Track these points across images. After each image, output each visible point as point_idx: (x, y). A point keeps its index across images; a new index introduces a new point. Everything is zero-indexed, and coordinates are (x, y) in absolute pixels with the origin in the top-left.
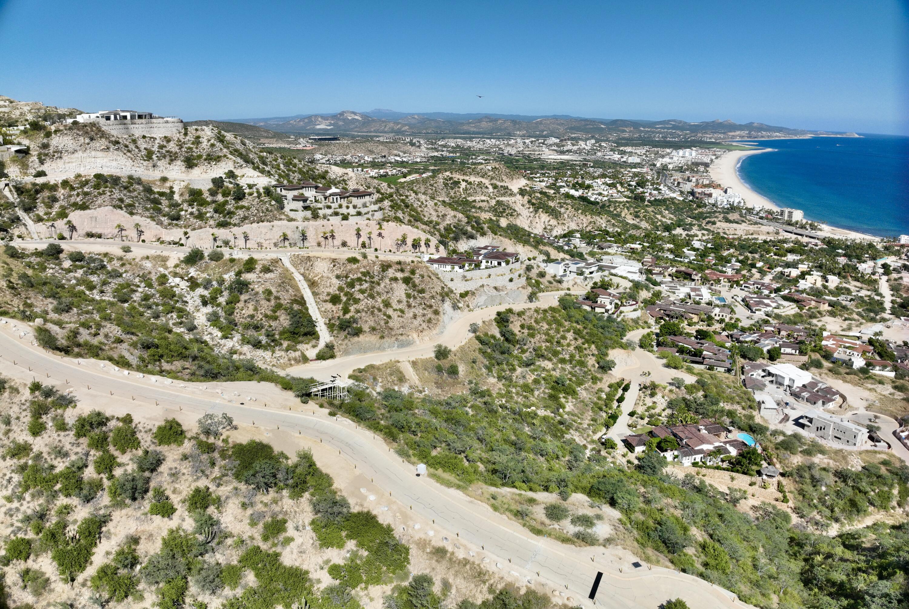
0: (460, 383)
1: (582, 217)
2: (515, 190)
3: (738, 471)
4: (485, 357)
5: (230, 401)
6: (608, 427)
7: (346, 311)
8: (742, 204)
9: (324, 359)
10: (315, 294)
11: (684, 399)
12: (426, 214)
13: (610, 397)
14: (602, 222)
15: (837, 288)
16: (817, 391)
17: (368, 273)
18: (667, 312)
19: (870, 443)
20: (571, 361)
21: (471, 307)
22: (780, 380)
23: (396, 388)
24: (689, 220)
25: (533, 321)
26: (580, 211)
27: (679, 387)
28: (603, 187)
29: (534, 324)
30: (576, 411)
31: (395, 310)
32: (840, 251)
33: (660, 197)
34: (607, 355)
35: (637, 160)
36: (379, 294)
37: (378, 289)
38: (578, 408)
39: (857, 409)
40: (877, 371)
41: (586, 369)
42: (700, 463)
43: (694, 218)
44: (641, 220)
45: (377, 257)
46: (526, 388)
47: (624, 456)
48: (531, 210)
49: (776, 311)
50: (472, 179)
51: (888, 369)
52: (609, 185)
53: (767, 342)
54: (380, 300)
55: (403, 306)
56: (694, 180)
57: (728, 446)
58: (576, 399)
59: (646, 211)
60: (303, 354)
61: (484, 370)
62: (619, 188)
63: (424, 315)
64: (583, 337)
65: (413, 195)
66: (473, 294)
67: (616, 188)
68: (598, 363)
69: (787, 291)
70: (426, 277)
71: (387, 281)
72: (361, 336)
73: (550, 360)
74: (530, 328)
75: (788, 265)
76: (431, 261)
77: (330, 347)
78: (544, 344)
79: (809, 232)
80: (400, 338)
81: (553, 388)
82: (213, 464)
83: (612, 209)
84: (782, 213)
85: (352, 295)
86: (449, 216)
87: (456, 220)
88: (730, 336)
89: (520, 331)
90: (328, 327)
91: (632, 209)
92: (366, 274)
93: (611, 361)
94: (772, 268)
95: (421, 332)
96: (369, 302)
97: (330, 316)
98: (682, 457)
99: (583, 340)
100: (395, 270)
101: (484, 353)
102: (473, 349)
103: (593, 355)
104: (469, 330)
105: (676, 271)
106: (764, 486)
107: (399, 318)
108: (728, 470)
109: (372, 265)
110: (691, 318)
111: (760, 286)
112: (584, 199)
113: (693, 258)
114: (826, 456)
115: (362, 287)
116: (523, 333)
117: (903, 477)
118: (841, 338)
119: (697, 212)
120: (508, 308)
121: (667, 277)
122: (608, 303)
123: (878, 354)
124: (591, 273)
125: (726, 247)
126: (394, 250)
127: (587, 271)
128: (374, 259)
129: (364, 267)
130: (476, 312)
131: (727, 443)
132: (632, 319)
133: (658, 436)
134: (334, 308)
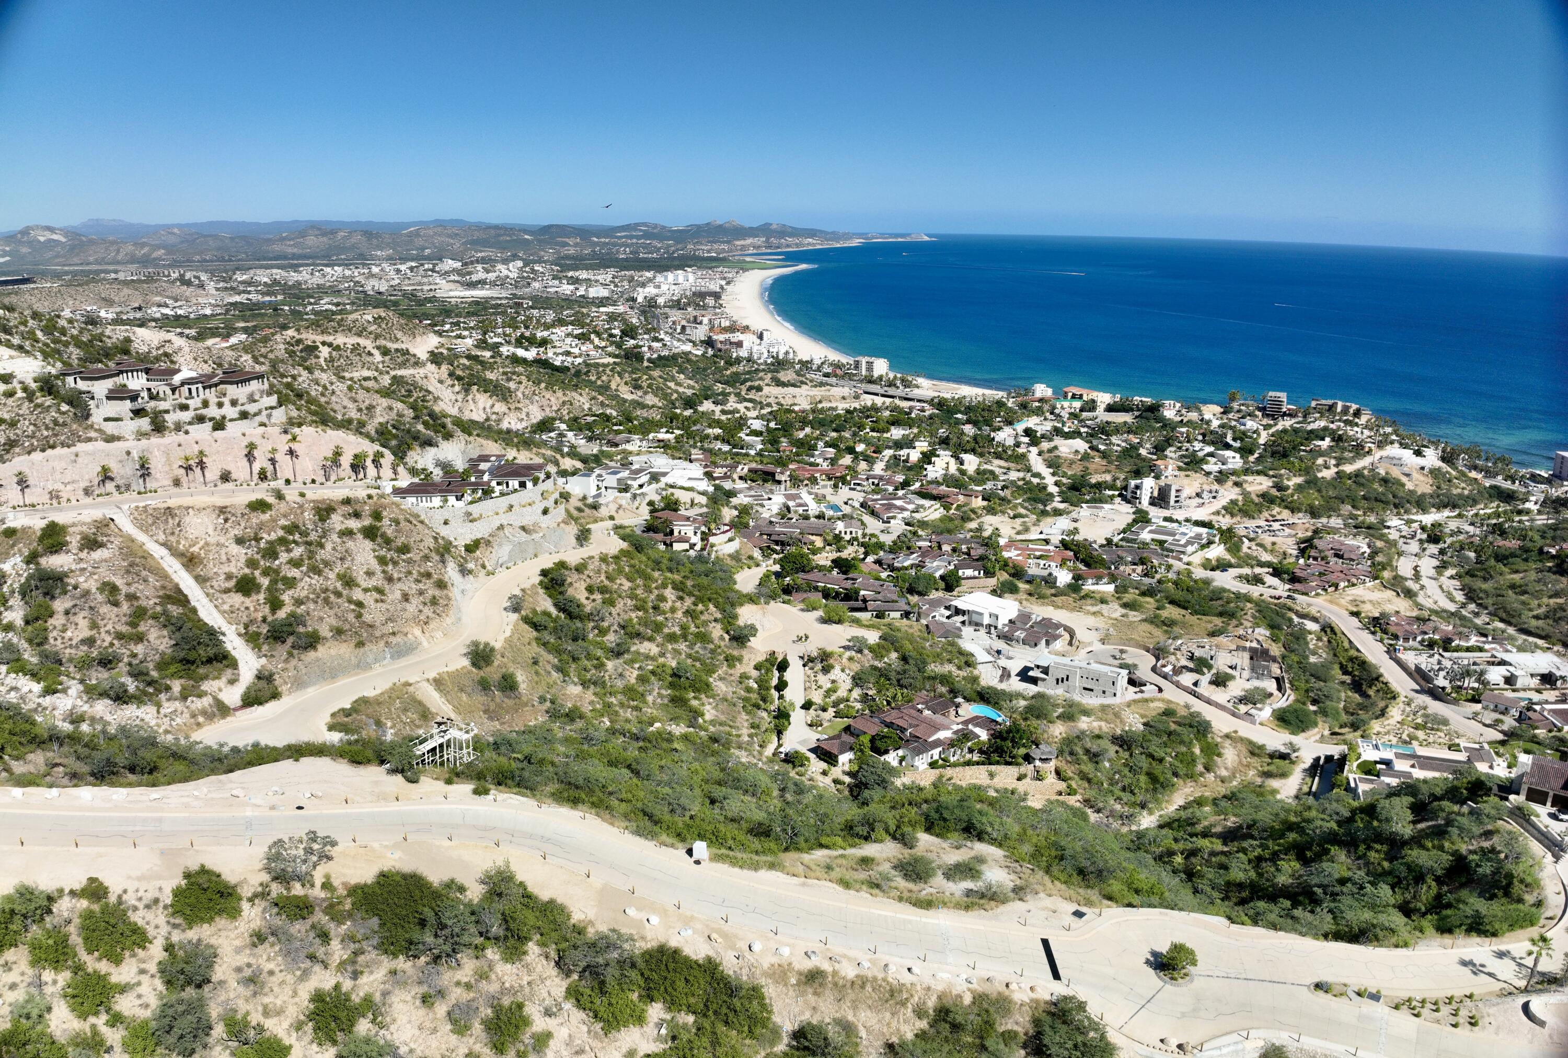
0: (526, 705)
1: (548, 395)
2: (423, 356)
3: (998, 763)
4: (549, 652)
5: (273, 808)
6: (779, 733)
7: (275, 605)
8: (791, 356)
9: (260, 704)
10: (201, 580)
11: (875, 668)
12: (336, 407)
13: (763, 684)
14: (583, 400)
15: (978, 472)
16: (1032, 627)
17: (296, 527)
18: (774, 537)
19: (1132, 689)
20: (685, 637)
21: (489, 568)
22: (975, 618)
24: (719, 387)
25: (603, 577)
26: (543, 385)
27: (860, 651)
28: (569, 340)
29: (606, 583)
30: (723, 718)
31: (366, 590)
32: (959, 416)
33: (665, 353)
34: (735, 617)
35: (604, 293)
36: (327, 564)
37: (322, 554)
38: (723, 713)
39: (1090, 644)
40: (1089, 586)
41: (712, 646)
42: (941, 762)
43: (726, 383)
44: (646, 393)
45: (302, 495)
46: (629, 691)
47: (824, 773)
48: (457, 388)
49: (917, 516)
50: (340, 339)
51: (1105, 580)
52: (578, 337)
53: (935, 564)
54: (332, 575)
55: (378, 581)
56: (705, 320)
57: (970, 727)
58: (713, 697)
59: (651, 378)
60: (216, 699)
61: (555, 674)
62: (596, 341)
63: (421, 593)
64: (690, 594)
65: (305, 374)
66: (488, 543)
67: (592, 342)
68: (727, 632)
69: (917, 485)
70: (403, 524)
71: (335, 537)
72: (319, 647)
73: (651, 639)
74: (603, 590)
75: (898, 445)
76: (397, 491)
77: (264, 677)
78: (633, 615)
79: (901, 391)
80: (393, 640)
81: (672, 685)
82: (324, 937)
83: (593, 378)
84: (857, 365)
85: (277, 571)
86: (379, 409)
87: (393, 415)
88: (879, 562)
89: (587, 598)
90: (247, 641)
91: (627, 375)
92: (292, 529)
93: (746, 626)
94: (878, 451)
95: (426, 623)
96: (313, 582)
97: (245, 619)
98: (913, 758)
99: (693, 599)
100: (343, 516)
101: (545, 644)
102: (527, 640)
103: (716, 620)
104: (505, 609)
105: (746, 470)
106: (1039, 777)
107: (379, 605)
108: (983, 764)
109: (299, 511)
110: (812, 543)
111: (876, 481)
112: (543, 363)
113: (760, 447)
114: (1093, 718)
115: (292, 555)
116: (594, 600)
117: (1201, 728)
118: (1024, 545)
119: (728, 372)
120: (557, 561)
121: (738, 481)
122: (690, 533)
123: (1083, 561)
124: (641, 486)
125: (797, 425)
126: (320, 478)
127: (635, 484)
128: (299, 499)
129: (285, 516)
130: (502, 575)
131: (966, 723)
132: (730, 555)
133: (865, 733)
134: (248, 602)
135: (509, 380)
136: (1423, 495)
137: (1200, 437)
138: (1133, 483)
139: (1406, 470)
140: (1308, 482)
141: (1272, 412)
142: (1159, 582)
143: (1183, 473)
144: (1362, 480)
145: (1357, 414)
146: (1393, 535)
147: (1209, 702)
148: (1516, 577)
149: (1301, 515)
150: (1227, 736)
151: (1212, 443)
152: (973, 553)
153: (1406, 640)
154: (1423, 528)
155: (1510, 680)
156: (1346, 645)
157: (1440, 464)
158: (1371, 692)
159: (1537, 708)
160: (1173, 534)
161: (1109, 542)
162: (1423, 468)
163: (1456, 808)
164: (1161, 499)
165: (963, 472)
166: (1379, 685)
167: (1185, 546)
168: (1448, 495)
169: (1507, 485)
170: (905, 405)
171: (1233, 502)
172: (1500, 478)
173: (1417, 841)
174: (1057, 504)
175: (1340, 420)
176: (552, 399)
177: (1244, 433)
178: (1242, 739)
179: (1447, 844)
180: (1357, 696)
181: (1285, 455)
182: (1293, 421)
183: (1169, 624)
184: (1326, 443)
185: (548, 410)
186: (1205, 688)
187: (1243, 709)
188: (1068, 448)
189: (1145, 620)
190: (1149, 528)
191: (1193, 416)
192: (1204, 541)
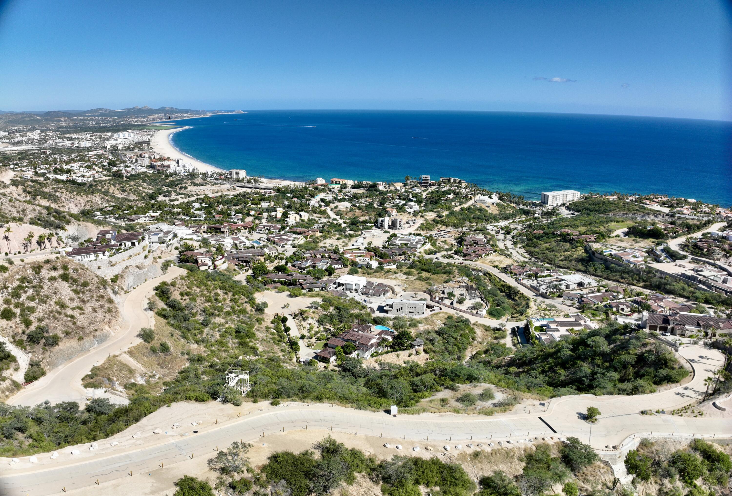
0: (176, 358)
1: (79, 198)
2: (8, 182)
3: (400, 350)
4: (176, 329)
6: (295, 352)
7: (28, 323)
8: (196, 171)
9: (36, 379)
11: (326, 315)
13: (277, 329)
14: (97, 199)
16: (375, 288)
17: (25, 278)
18: (239, 259)
19: (428, 310)
20: (234, 312)
21: (125, 289)
22: (349, 287)
23: (133, 381)
24: (165, 189)
25: (185, 287)
26: (75, 193)
27: (317, 308)
28: (82, 169)
29: (188, 290)
30: (267, 349)
31: (73, 309)
32: (288, 195)
33: (134, 173)
34: (254, 299)
35: (89, 144)
36: (48, 297)
37: (44, 292)
38: (266, 347)
40: (386, 267)
41: (248, 315)
42: (375, 354)
43: (168, 186)
44: (129, 194)
45: (22, 261)
46: (219, 343)
47: (325, 367)
49: (296, 242)
51: (391, 263)
52: (85, 167)
53: (321, 264)
54: (52, 303)
55: (77, 303)
56: (147, 156)
57: (383, 336)
58: (258, 339)
59: (130, 186)
60: (11, 380)
61: (182, 340)
62: (97, 169)
63: (102, 307)
64: (230, 291)
66: (122, 276)
67: (94, 170)
68: (253, 308)
69: (288, 228)
70: (80, 271)
71: (47, 281)
72: (59, 343)
73: (218, 316)
74: (188, 294)
75: (268, 210)
76: (68, 254)
77: (34, 364)
78: (207, 305)
80: (96, 333)
81: (237, 337)
83: (100, 188)
84: (231, 174)
85: (23, 304)
88: (294, 266)
89: (182, 299)
90: (17, 345)
91: (117, 185)
92: (23, 280)
93: (262, 303)
94: (261, 214)
95: (109, 322)
96: (44, 308)
97: (11, 334)
98: (363, 354)
99: (231, 293)
100: (48, 270)
101: (172, 325)
102: (164, 325)
103: (246, 302)
104: (145, 310)
105: (206, 228)
106: (417, 353)
107: (83, 316)
108: (394, 351)
109: (24, 270)
110: (259, 260)
111: (268, 228)
112: (73, 182)
113: (204, 216)
114: (423, 325)
115: (28, 294)
116: (185, 300)
117: (466, 322)
118: (350, 251)
119: (168, 181)
120: (161, 282)
121: (203, 234)
122: (207, 261)
123: (379, 257)
124: (170, 240)
125: (216, 205)
126: (23, 251)
127: (167, 239)
128: (21, 263)
129: (17, 273)
130: (133, 293)
131: (380, 334)
132: (226, 270)
133: (337, 346)
134: (11, 323)
135: (56, 191)
136: (495, 215)
137: (398, 197)
138: (380, 219)
139: (487, 205)
140: (450, 213)
141: (425, 184)
142: (413, 262)
143: (399, 214)
144: (472, 211)
145: (460, 182)
146: (493, 233)
147: (461, 311)
148: (547, 245)
149: (450, 227)
150: (474, 324)
151: (404, 199)
152: (332, 257)
153: (520, 275)
154: (502, 229)
155: (567, 287)
156: (498, 280)
157: (499, 201)
158: (517, 298)
159: (585, 296)
160: (410, 241)
161: (384, 247)
162: (493, 204)
163: (622, 337)
164: (393, 225)
165: (303, 221)
166: (519, 295)
167: (416, 245)
168: (505, 214)
169: (525, 208)
170: (262, 191)
171: (422, 224)
172: (521, 205)
173: (614, 352)
174: (348, 232)
175: (454, 186)
176: (81, 200)
177: (416, 194)
178: (481, 325)
179: (631, 352)
180: (510, 301)
181: (436, 202)
182: (434, 188)
183: (427, 279)
184: (451, 196)
185: (79, 205)
186: (456, 305)
187: (474, 312)
188: (344, 206)
189: (417, 279)
190: (398, 239)
191: (392, 188)
192: (423, 242)
